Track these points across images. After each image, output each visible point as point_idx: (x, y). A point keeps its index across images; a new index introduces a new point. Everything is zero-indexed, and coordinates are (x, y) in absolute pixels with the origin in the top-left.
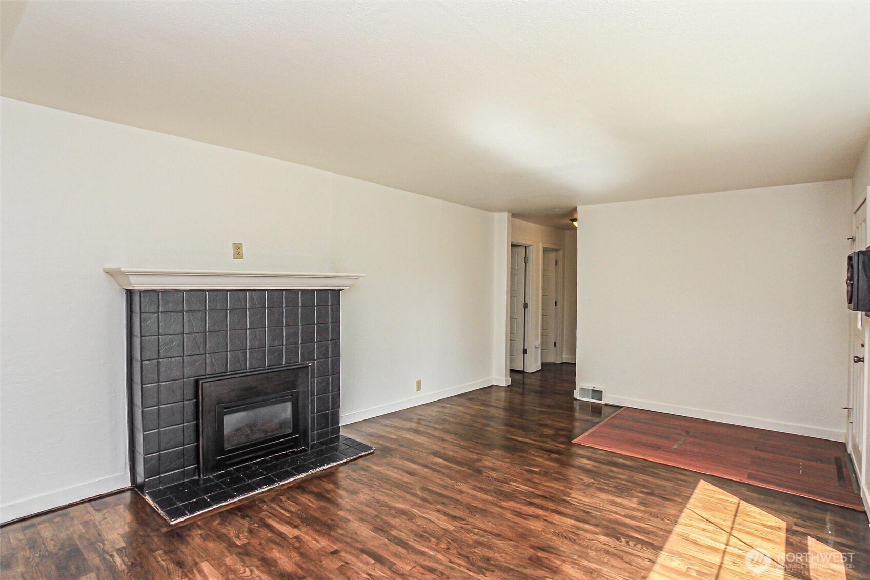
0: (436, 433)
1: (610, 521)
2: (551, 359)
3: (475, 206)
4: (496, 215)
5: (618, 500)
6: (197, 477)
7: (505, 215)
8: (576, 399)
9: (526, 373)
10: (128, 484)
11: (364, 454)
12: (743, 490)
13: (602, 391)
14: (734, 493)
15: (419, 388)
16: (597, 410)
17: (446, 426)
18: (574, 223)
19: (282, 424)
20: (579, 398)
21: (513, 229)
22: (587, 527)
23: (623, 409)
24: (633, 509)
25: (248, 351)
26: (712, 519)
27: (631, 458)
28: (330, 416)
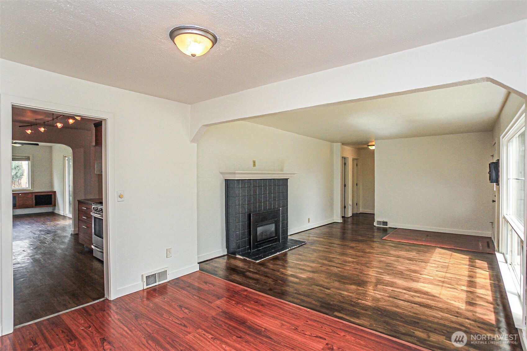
0: (325, 237)
1: (408, 258)
2: (355, 212)
3: (327, 140)
4: (335, 144)
5: (408, 253)
6: (249, 251)
7: (340, 144)
8: (375, 226)
9: (346, 217)
10: (226, 253)
11: (303, 244)
12: (453, 250)
13: (387, 222)
14: (450, 251)
15: (309, 222)
16: (385, 231)
17: (327, 235)
18: (369, 147)
19: (271, 233)
20: (376, 226)
21: (342, 150)
22: (401, 259)
23: (397, 229)
24: (415, 255)
25: (258, 204)
26: (443, 256)
27: (408, 243)
28: (285, 231)
